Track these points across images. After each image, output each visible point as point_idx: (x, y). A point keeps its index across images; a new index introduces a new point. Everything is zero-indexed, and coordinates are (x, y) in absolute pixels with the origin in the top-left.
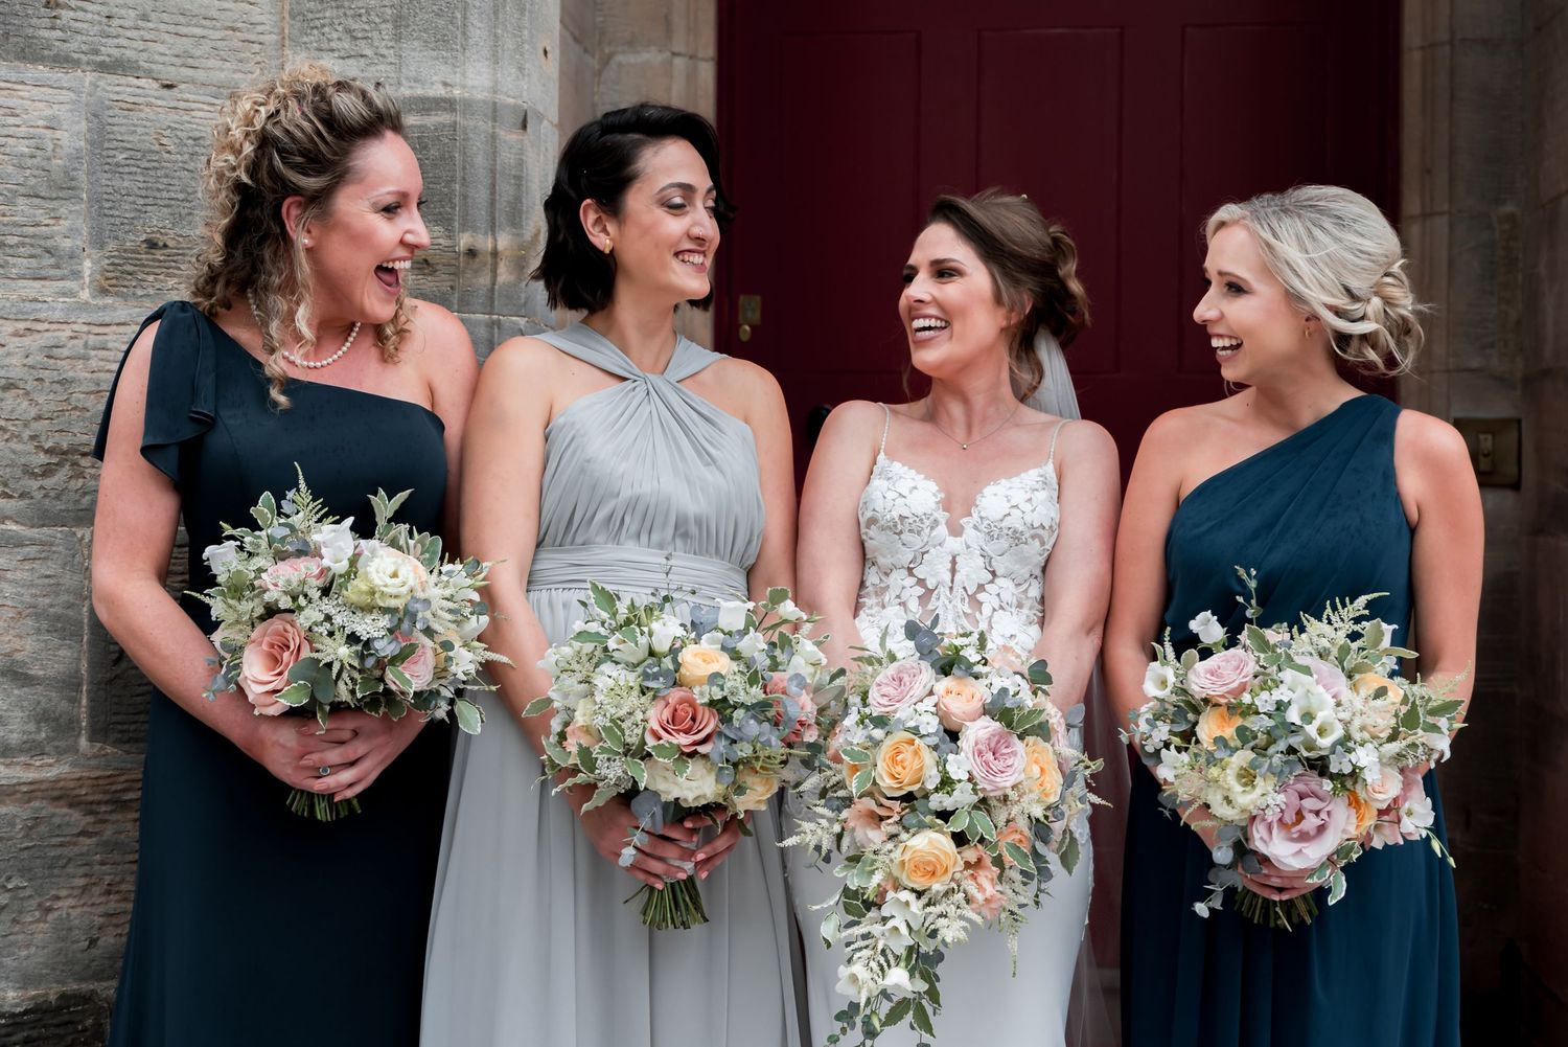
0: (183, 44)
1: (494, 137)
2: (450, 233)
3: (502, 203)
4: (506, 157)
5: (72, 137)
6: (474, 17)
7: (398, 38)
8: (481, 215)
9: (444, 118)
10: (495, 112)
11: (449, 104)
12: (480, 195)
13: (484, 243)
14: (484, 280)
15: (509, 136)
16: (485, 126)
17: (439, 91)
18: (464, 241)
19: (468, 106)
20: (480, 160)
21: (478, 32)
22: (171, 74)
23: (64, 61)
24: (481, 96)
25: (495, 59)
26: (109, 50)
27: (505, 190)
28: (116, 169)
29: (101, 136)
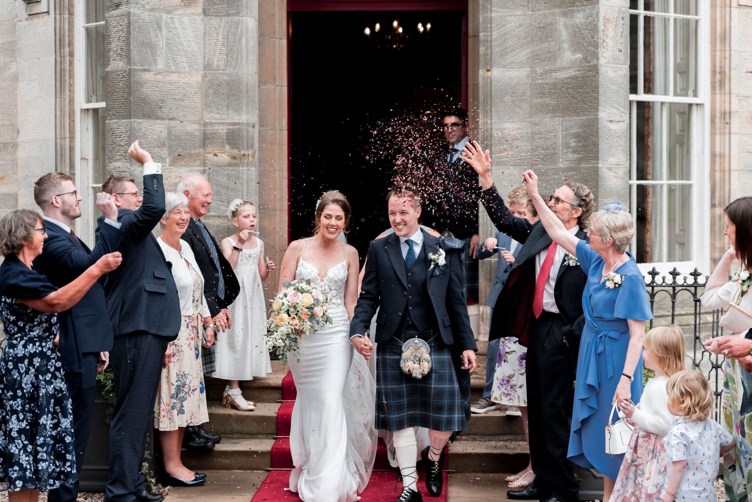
0: (184, 113)
1: (248, 130)
2: (240, 151)
3: (250, 144)
4: (250, 134)
5: (164, 134)
6: (243, 105)
7: (228, 110)
8: (245, 147)
9: (238, 127)
10: (248, 124)
11: (238, 124)
12: (245, 143)
13: (246, 153)
14: (246, 161)
15: (251, 129)
16: (246, 128)
17: (237, 121)
18: (242, 152)
19: (242, 124)
20: (245, 135)
21: (244, 108)
22: (182, 119)
23: (163, 119)
24: (245, 121)
25: (248, 113)
26: (171, 116)
27: (250, 141)
28: (172, 140)
29: (170, 134)
